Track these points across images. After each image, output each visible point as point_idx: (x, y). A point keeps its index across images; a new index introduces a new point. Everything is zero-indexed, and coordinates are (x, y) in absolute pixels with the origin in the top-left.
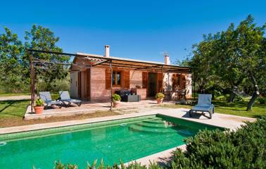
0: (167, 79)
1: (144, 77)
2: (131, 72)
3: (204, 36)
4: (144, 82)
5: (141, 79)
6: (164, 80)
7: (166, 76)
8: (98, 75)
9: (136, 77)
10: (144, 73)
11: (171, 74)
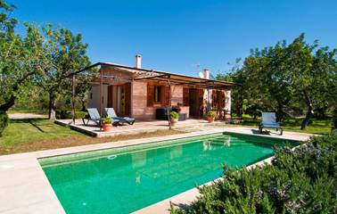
0: (207, 95)
1: (184, 93)
2: (172, 87)
3: (252, 51)
4: (184, 99)
5: (182, 96)
6: (205, 97)
7: (206, 92)
8: (139, 90)
9: (177, 93)
10: (184, 89)
11: (211, 91)
